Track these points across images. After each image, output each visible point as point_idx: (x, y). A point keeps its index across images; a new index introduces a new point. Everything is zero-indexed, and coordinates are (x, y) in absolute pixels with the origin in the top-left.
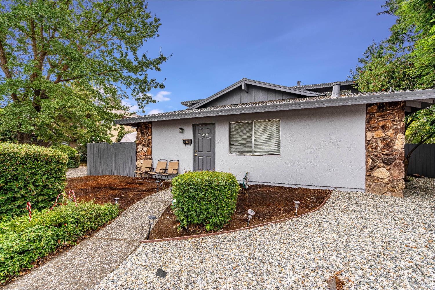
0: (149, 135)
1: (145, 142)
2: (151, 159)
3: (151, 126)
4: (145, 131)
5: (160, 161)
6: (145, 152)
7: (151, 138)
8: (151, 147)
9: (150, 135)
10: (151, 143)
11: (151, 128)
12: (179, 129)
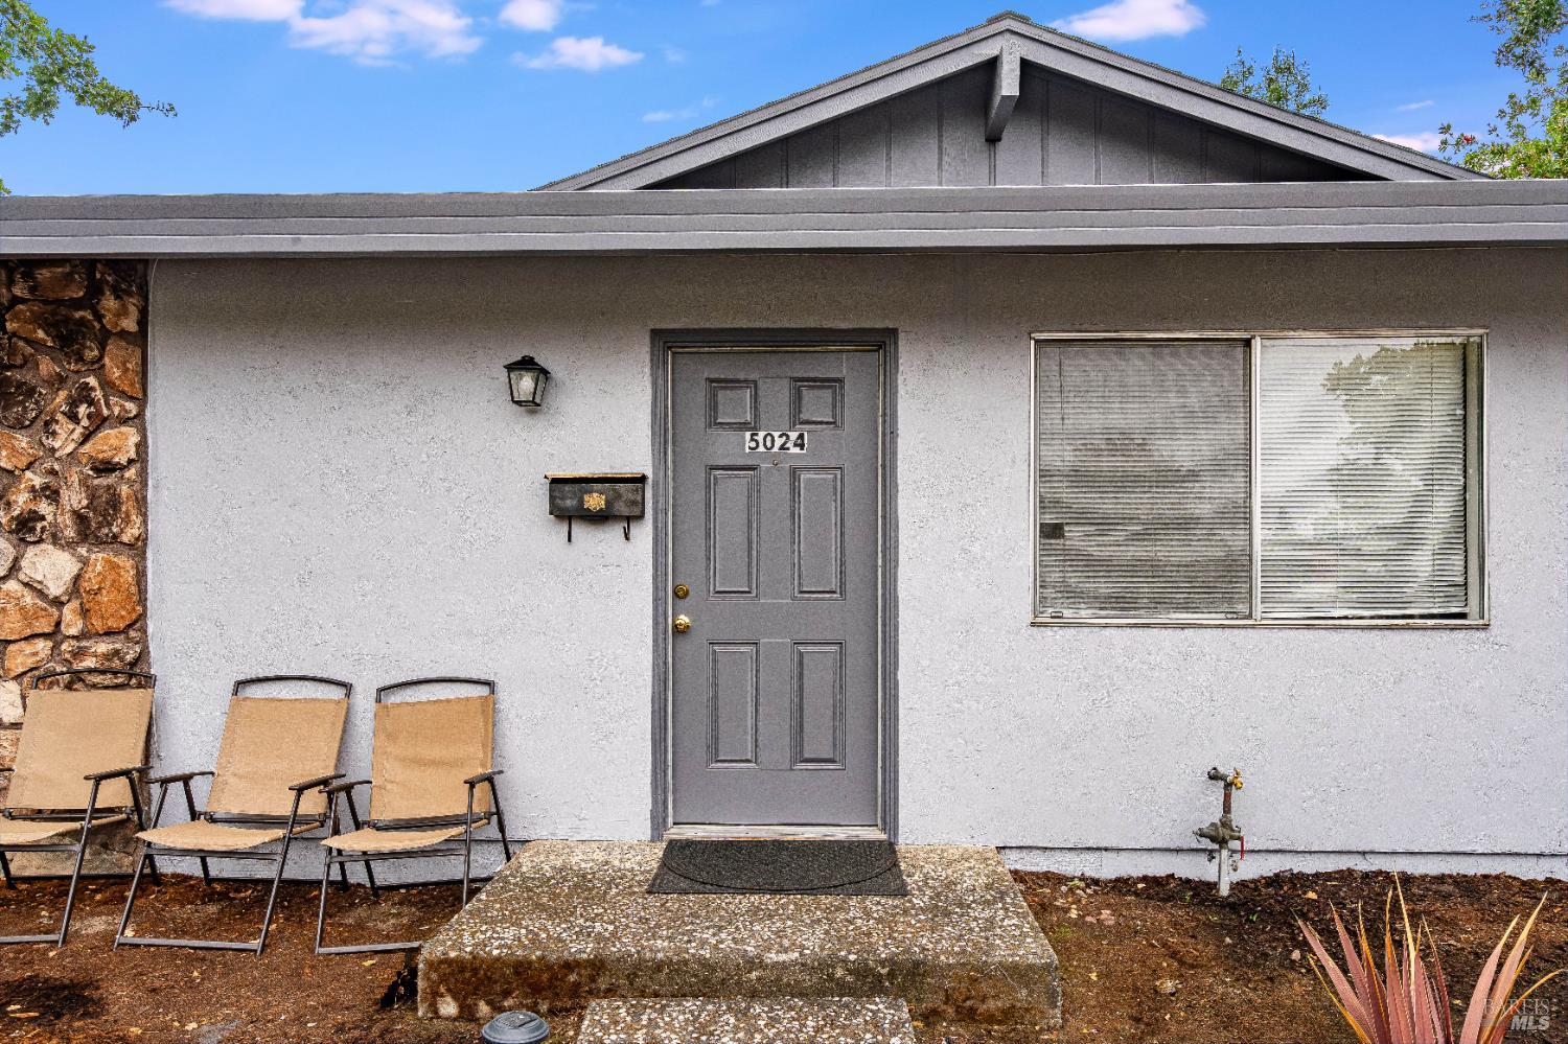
0: (99, 422)
1: (52, 494)
2: (135, 674)
3: (130, 324)
4: (47, 367)
5: (256, 692)
6: (58, 603)
7: (142, 447)
8: (138, 547)
9: (124, 421)
10: (141, 503)
11: (140, 339)
12: (510, 368)
